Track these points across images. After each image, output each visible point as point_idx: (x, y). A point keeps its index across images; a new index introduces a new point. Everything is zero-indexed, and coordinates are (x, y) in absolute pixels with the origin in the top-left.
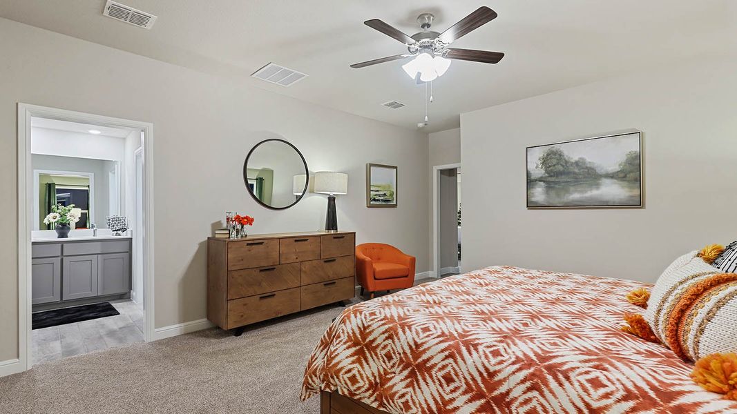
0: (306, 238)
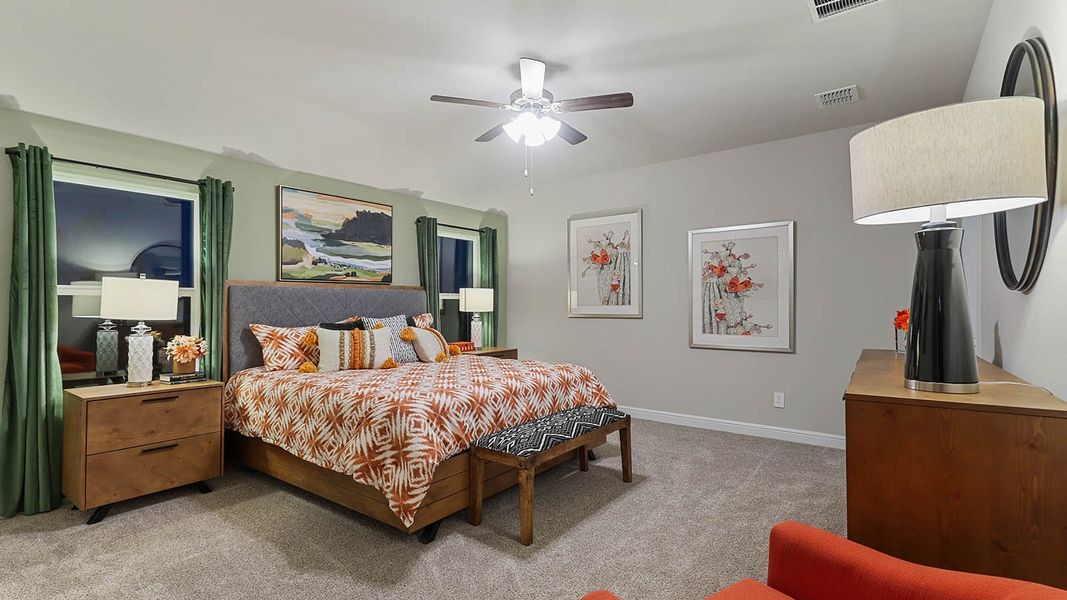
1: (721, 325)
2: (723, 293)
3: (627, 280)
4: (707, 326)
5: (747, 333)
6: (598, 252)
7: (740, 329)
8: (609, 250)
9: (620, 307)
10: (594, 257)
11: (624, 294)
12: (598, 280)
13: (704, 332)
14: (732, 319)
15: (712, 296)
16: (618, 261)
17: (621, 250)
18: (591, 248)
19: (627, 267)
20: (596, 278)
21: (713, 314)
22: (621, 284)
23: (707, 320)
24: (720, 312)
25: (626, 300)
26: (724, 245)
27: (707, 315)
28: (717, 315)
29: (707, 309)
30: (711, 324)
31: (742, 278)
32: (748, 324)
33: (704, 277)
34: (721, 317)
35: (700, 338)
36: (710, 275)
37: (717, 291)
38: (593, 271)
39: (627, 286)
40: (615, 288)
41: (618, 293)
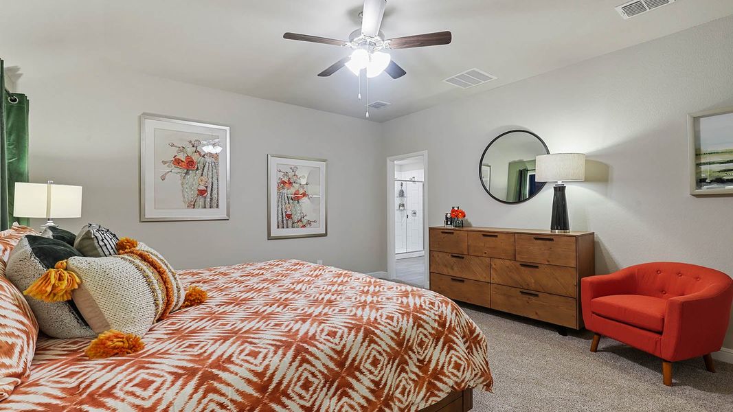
0: (496, 234)
1: (289, 222)
2: (291, 201)
3: (215, 186)
4: (280, 222)
5: (304, 226)
6: (182, 157)
7: (300, 224)
8: (195, 157)
9: (208, 210)
10: (177, 162)
11: (211, 199)
12: (182, 184)
13: (278, 227)
14: (296, 218)
15: (283, 202)
16: (206, 169)
17: (208, 160)
18: (174, 151)
19: (215, 175)
20: (180, 182)
21: (284, 214)
22: (209, 190)
23: (280, 219)
24: (289, 213)
25: (214, 204)
26: (291, 168)
27: (280, 216)
28: (286, 215)
29: (280, 212)
30: (283, 221)
31: (301, 191)
32: (304, 221)
33: (279, 189)
34: (289, 216)
35: (275, 232)
36: (283, 188)
37: (286, 198)
38: (176, 174)
39: (215, 192)
40: (202, 193)
41: (205, 198)
